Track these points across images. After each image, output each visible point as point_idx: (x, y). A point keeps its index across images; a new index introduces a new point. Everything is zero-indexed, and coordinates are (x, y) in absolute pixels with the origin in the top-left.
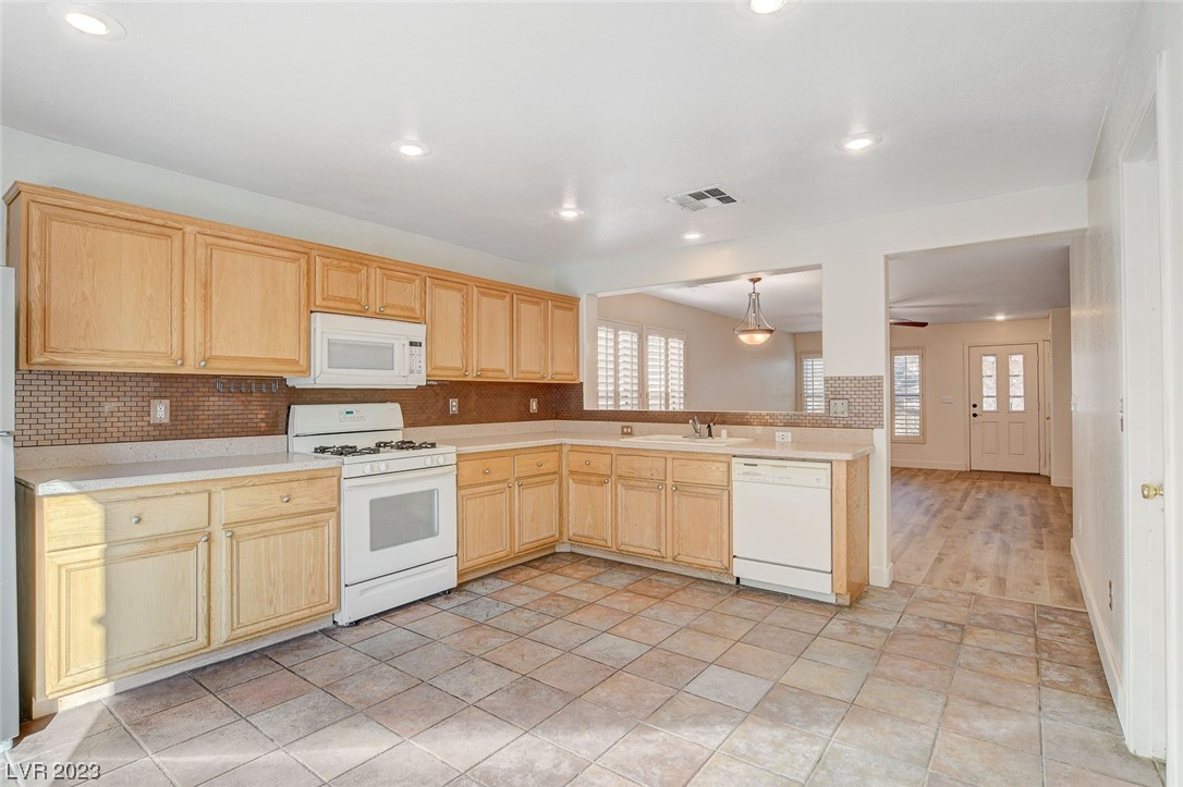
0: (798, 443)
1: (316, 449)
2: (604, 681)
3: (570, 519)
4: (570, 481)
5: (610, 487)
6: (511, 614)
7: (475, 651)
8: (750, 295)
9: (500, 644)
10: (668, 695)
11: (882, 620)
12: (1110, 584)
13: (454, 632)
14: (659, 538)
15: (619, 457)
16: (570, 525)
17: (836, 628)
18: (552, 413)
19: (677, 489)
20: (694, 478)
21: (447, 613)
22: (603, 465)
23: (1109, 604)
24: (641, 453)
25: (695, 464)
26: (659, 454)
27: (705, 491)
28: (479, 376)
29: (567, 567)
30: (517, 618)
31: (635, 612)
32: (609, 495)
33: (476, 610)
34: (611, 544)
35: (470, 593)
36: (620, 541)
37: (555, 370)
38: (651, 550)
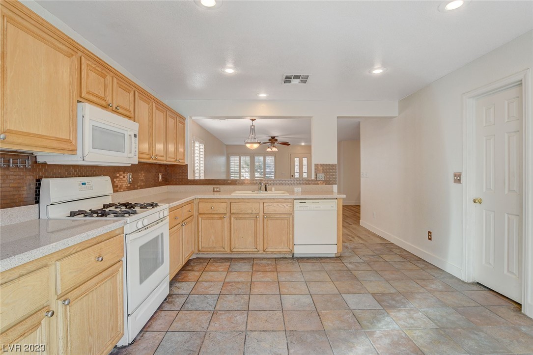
0: (303, 192)
1: (71, 213)
2: (320, 318)
3: (200, 239)
4: (200, 219)
5: (226, 220)
6: (222, 300)
7: (240, 329)
8: (251, 126)
9: (246, 319)
10: (351, 314)
11: (356, 259)
12: (429, 232)
13: (208, 321)
14: (256, 242)
15: (232, 203)
16: (200, 243)
17: (350, 266)
18: (167, 182)
19: (267, 217)
20: (275, 210)
21: (184, 312)
22: (221, 208)
23: (429, 239)
24: (245, 201)
25: (276, 204)
26: (255, 200)
27: (281, 216)
28: (156, 159)
29: (208, 266)
30: (229, 302)
31: (277, 281)
32: (226, 224)
33: (198, 304)
34: (227, 249)
35: (178, 295)
36: (232, 247)
37: (179, 157)
38: (252, 249)
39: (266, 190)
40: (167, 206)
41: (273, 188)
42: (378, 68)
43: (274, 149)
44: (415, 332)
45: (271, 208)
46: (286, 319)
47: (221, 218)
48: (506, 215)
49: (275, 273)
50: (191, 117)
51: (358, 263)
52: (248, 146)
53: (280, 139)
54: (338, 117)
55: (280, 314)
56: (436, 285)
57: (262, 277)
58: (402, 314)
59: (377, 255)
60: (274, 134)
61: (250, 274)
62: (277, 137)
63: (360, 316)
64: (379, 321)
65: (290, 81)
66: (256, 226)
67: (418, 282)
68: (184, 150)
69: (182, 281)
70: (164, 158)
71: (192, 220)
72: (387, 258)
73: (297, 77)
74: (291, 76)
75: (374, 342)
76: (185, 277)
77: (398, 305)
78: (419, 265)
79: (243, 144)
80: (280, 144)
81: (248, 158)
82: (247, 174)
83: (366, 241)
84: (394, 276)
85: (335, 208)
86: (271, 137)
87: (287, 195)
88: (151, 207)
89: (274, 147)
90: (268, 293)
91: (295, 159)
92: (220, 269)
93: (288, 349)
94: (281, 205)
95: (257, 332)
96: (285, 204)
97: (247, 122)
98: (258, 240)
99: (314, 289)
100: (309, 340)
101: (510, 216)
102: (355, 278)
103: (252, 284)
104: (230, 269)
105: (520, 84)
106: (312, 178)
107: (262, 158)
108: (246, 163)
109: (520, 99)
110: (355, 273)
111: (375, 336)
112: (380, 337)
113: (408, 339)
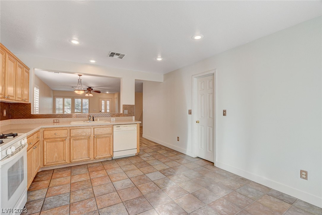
0: (117, 121)
2: (139, 189)
3: (45, 157)
4: (45, 143)
5: (67, 142)
6: (73, 195)
7: (93, 210)
8: (78, 80)
9: (95, 203)
10: (153, 183)
11: (146, 155)
12: (178, 137)
13: (68, 212)
14: (89, 153)
15: (71, 130)
16: (45, 160)
17: (145, 159)
18: (10, 116)
19: (96, 137)
20: (102, 133)
21: (45, 211)
22: (63, 134)
23: (178, 140)
24: (81, 128)
25: (102, 129)
26: (88, 127)
27: (105, 136)
28: (8, 98)
29: (53, 175)
30: (79, 195)
31: (107, 175)
32: (66, 144)
33: (55, 203)
34: (67, 161)
35: (35, 201)
36: (72, 159)
37: (25, 98)
38: (85, 158)
39: (93, 120)
40: (25, 135)
41: (98, 119)
42: (160, 58)
43: (91, 95)
44: (182, 184)
45: (98, 131)
46: (121, 195)
47: (63, 141)
48: (208, 127)
49: (105, 170)
50: (34, 69)
51: (148, 157)
52: (76, 92)
53: (94, 89)
54: (135, 79)
55: (116, 193)
56: (184, 161)
57: (97, 175)
58: (175, 177)
59: (155, 151)
60: (91, 85)
61: (88, 174)
62: (93, 87)
63: (157, 183)
64: (167, 183)
65: (113, 56)
66: (89, 143)
67: (177, 161)
68: (28, 93)
69: (35, 190)
70: (14, 98)
71: (39, 144)
72: (160, 152)
73: (118, 54)
74: (115, 53)
75: (168, 194)
76: (36, 187)
77: (172, 174)
78: (174, 153)
79: (73, 90)
80: (95, 92)
81: (69, 100)
82: (69, 110)
83: (148, 145)
84: (166, 160)
85: (136, 129)
86: (89, 87)
87: (108, 123)
88: (13, 137)
89: (90, 93)
90: (104, 183)
91: (102, 101)
92: (64, 175)
93: (127, 212)
94: (105, 129)
95: (105, 208)
96: (108, 128)
97: (75, 76)
98: (90, 152)
99: (131, 175)
100: (137, 203)
101: (209, 127)
102: (149, 165)
103: (92, 180)
104: (72, 174)
105: (213, 74)
106: (121, 113)
107: (80, 100)
108: (68, 103)
109: (213, 80)
110: (148, 162)
111: (167, 191)
112: (170, 191)
113: (181, 188)
